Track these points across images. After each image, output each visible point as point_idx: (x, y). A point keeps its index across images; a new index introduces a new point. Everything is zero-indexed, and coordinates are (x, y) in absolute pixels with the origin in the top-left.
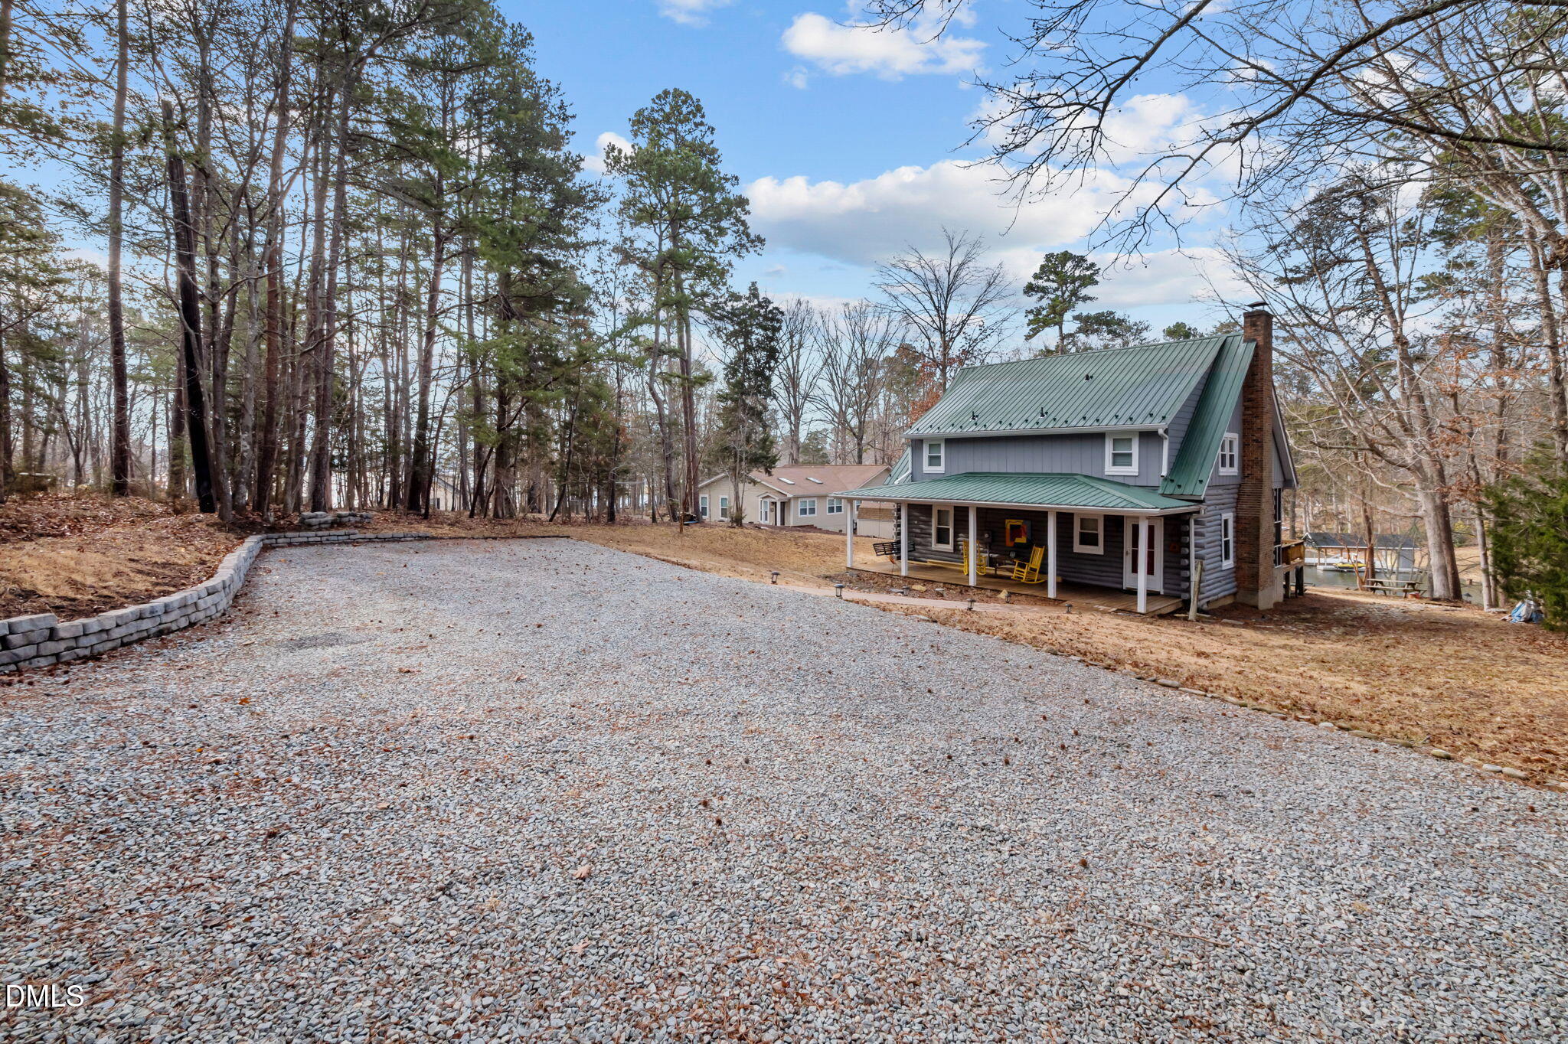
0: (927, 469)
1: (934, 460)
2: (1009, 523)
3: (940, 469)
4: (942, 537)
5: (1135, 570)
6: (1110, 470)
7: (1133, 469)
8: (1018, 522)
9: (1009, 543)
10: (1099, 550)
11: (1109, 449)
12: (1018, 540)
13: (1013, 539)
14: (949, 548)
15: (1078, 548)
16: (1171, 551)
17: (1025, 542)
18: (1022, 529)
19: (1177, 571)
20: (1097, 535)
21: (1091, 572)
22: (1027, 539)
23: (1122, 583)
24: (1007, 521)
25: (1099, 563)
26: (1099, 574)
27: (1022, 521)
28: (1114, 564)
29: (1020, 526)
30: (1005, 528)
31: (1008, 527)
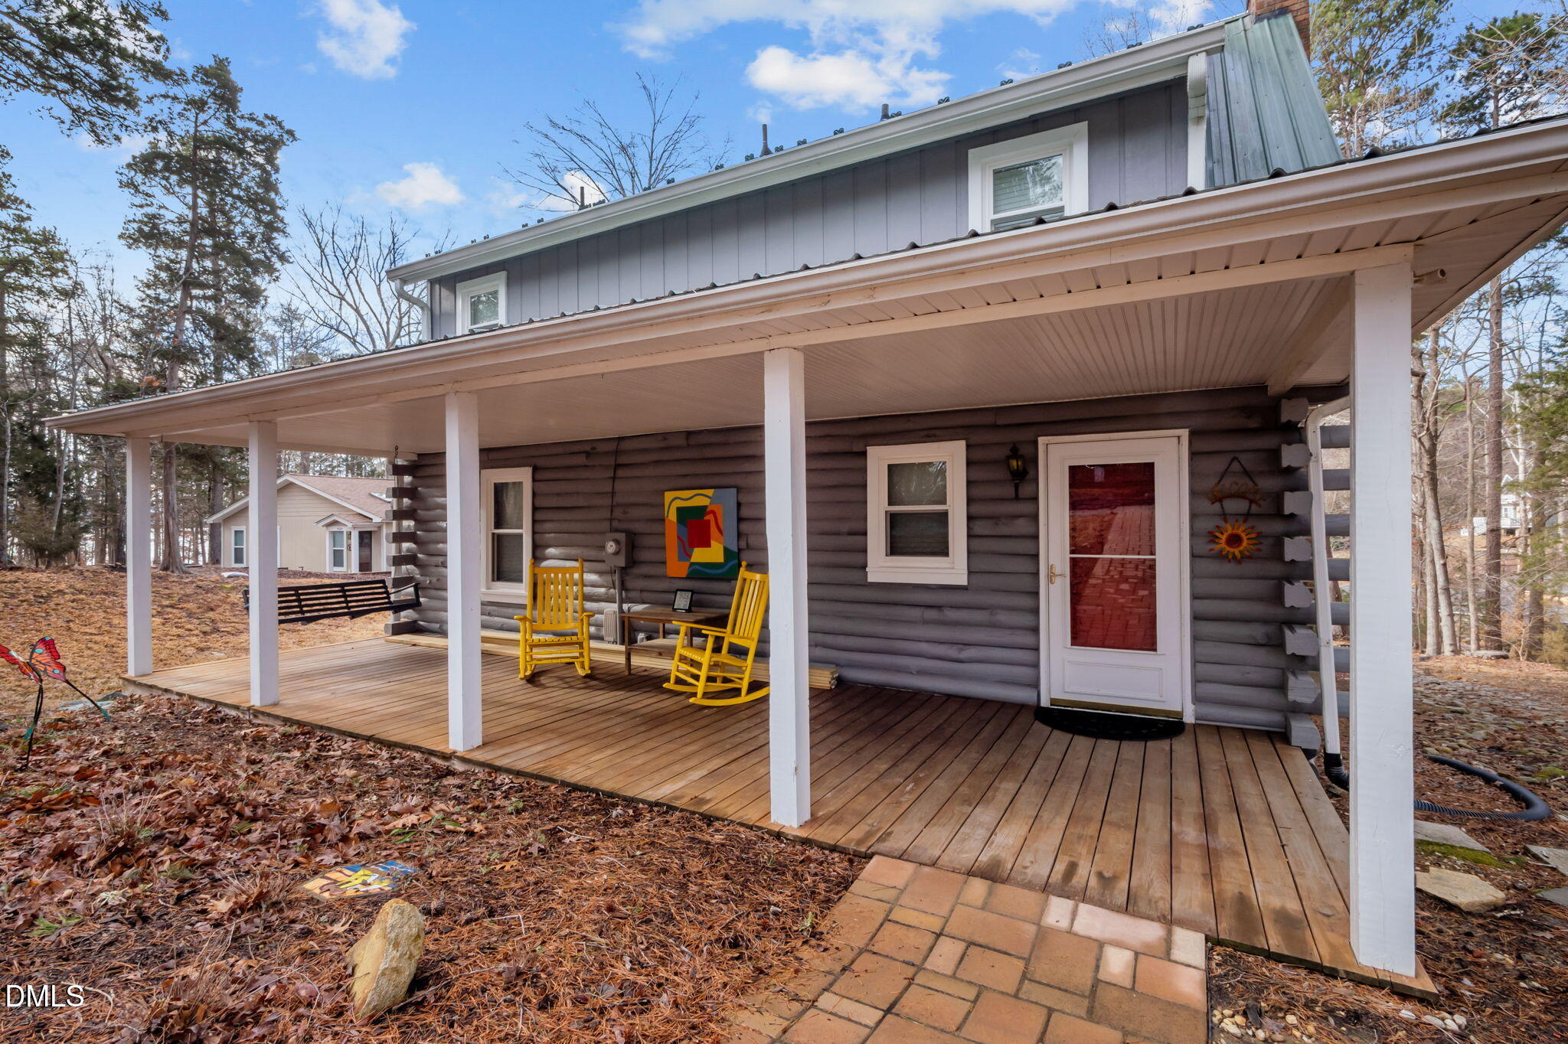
2: (673, 503)
4: (504, 563)
8: (702, 499)
9: (676, 567)
10: (950, 570)
12: (700, 555)
13: (685, 551)
14: (524, 591)
15: (886, 568)
16: (1221, 556)
17: (720, 559)
18: (710, 517)
19: (1258, 631)
20: (943, 517)
21: (924, 647)
22: (726, 551)
23: (1035, 685)
24: (669, 496)
25: (952, 615)
26: (952, 652)
27: (710, 492)
28: (1002, 617)
29: (702, 510)
30: (662, 520)
31: (672, 516)
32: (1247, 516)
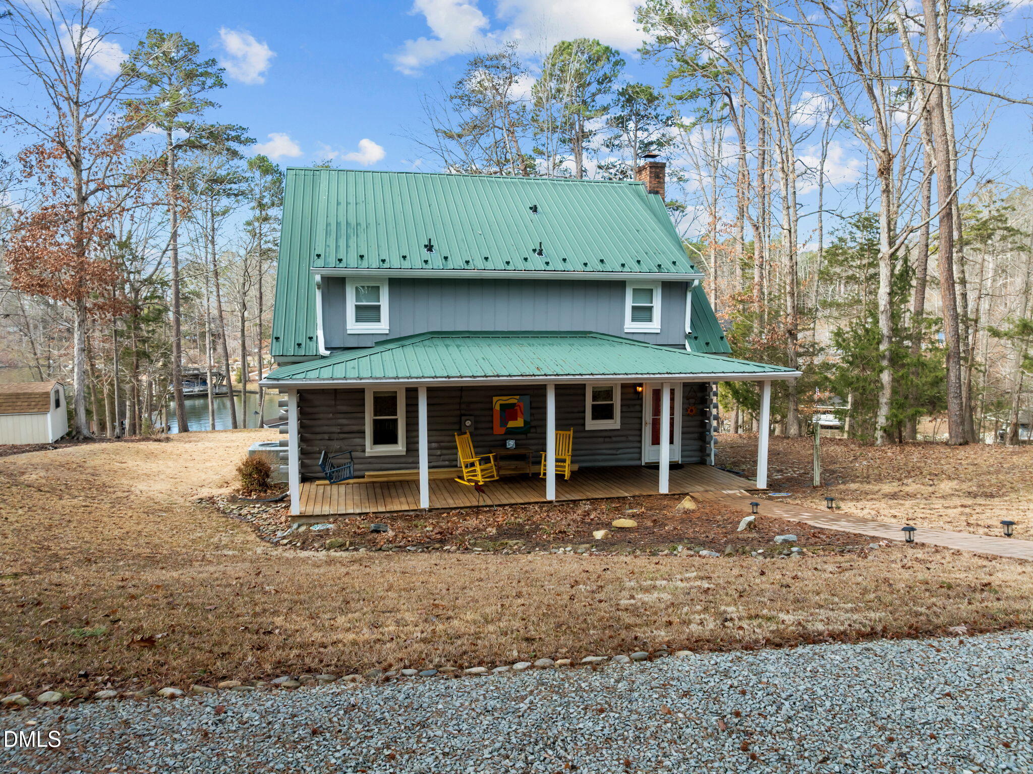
0: (353, 326)
1: (368, 313)
2: (498, 402)
3: (382, 327)
4: (384, 434)
5: (656, 441)
6: (630, 326)
7: (655, 325)
8: (513, 400)
9: (499, 430)
10: (614, 424)
11: (629, 302)
12: (511, 424)
13: (504, 423)
14: (399, 448)
15: (592, 424)
16: (688, 415)
17: (522, 425)
18: (517, 408)
19: (696, 436)
20: (612, 405)
21: (605, 451)
22: (525, 421)
23: (640, 459)
24: (495, 399)
25: (614, 439)
26: (614, 452)
27: (518, 397)
28: (630, 438)
29: (514, 405)
30: (492, 409)
31: (497, 407)
32: (694, 404)
